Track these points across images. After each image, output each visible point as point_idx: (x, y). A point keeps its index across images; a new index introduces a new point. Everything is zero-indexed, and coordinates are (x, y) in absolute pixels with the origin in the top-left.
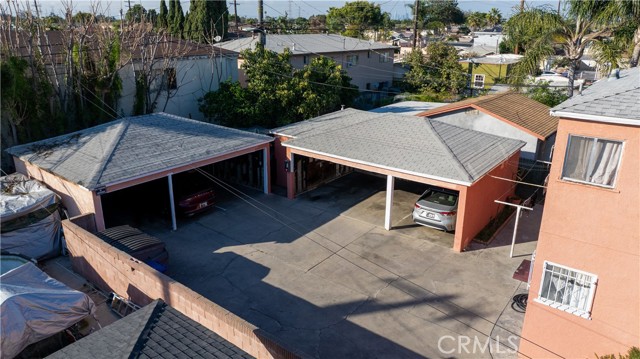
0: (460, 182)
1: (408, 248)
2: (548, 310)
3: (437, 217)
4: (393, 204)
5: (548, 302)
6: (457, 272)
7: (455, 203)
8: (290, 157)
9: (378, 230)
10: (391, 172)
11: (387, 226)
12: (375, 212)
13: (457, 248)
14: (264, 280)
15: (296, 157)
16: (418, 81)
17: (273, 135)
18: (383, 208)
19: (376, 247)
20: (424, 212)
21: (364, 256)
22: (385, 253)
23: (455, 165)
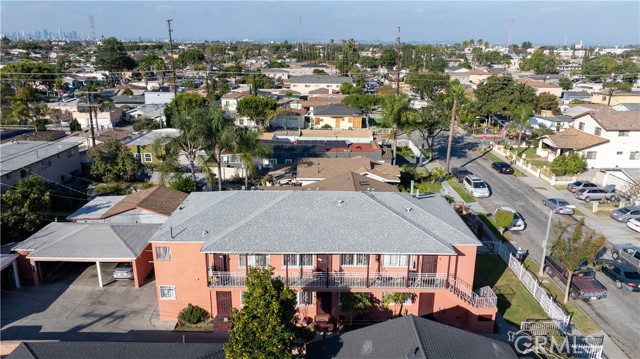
0: (132, 259)
1: (114, 293)
2: (164, 301)
3: (125, 275)
4: (102, 272)
5: (163, 299)
6: (137, 297)
7: (131, 266)
8: (33, 264)
9: (97, 289)
10: (98, 260)
11: (101, 285)
12: (92, 280)
13: (137, 286)
14: (41, 331)
15: (37, 262)
16: (101, 171)
17: (14, 252)
18: (97, 276)
19: (99, 297)
20: (119, 274)
21: (93, 303)
22: (103, 299)
23: (128, 250)
